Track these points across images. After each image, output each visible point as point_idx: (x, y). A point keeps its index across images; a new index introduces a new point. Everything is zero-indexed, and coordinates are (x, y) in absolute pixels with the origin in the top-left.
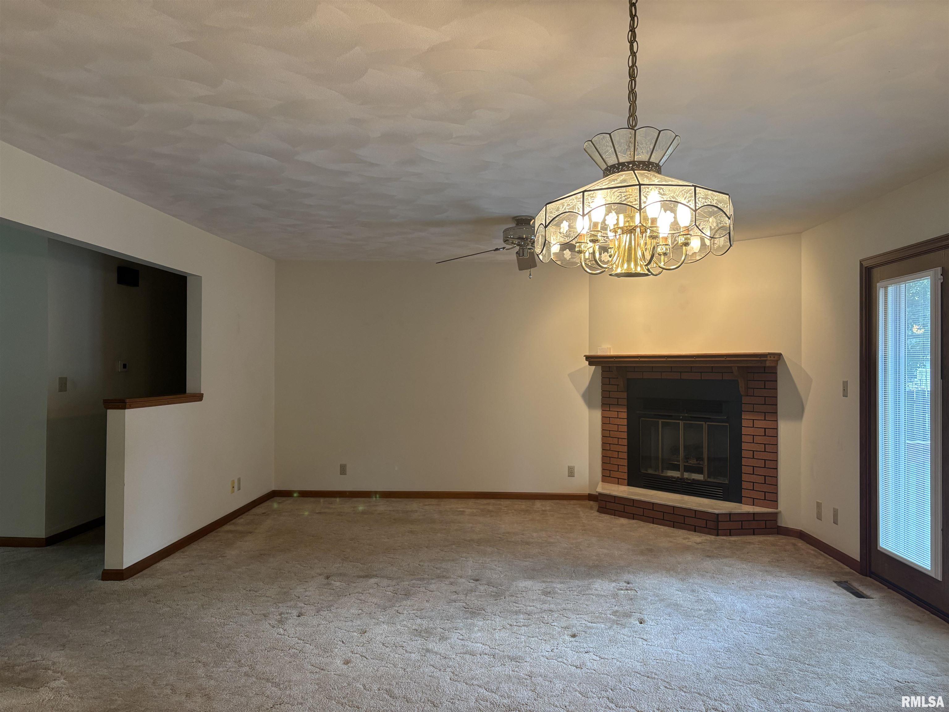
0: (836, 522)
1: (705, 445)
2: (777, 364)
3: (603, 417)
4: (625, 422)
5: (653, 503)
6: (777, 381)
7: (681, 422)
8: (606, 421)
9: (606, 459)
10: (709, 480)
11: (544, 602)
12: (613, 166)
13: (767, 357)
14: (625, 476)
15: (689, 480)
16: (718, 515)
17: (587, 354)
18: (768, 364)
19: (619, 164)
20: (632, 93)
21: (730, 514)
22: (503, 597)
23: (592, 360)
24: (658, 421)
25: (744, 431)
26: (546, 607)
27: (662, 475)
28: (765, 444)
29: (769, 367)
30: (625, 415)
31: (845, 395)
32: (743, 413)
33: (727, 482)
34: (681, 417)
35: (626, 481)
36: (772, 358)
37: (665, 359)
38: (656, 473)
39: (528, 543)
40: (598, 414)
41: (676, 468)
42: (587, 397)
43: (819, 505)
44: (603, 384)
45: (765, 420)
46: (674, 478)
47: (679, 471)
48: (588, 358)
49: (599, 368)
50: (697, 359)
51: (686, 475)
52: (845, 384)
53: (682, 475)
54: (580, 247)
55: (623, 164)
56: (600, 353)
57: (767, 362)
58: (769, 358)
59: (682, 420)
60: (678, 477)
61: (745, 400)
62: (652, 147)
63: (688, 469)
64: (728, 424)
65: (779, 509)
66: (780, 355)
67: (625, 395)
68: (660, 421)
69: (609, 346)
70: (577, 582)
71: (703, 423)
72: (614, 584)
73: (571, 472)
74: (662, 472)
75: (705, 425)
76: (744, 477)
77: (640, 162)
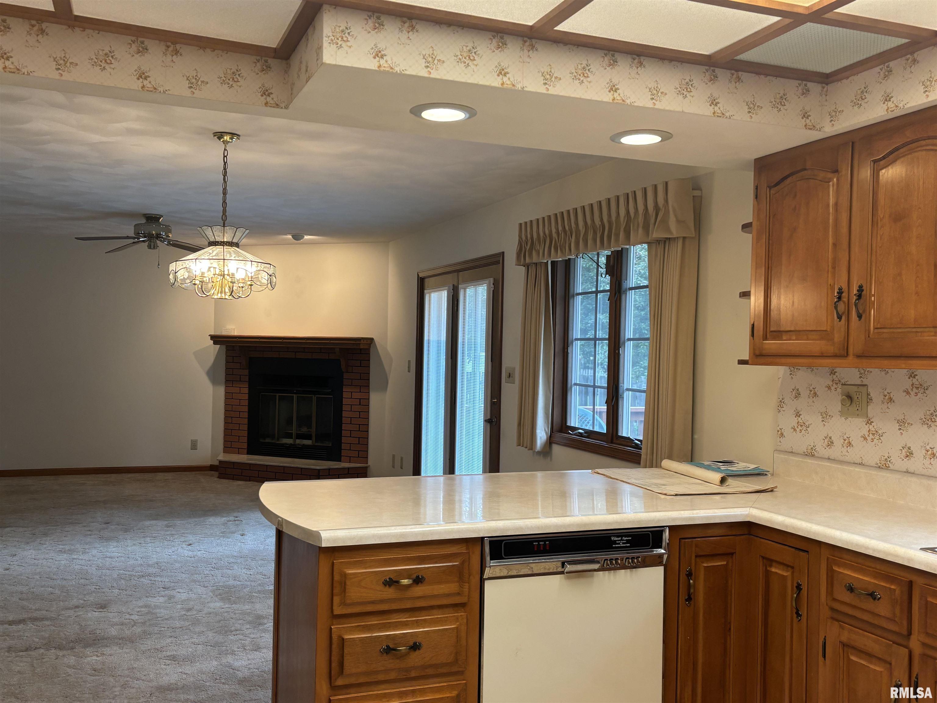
0: (402, 468)
1: (314, 414)
2: (370, 347)
3: (226, 393)
4: (246, 396)
5: (267, 465)
6: (369, 360)
7: (295, 395)
8: (228, 396)
9: (228, 432)
10: (316, 444)
11: (168, 531)
12: (213, 242)
13: (360, 341)
14: (245, 446)
15: (300, 445)
16: (319, 470)
17: (213, 333)
18: (362, 347)
19: (216, 242)
20: (224, 202)
21: (329, 469)
22: (132, 530)
23: (216, 339)
24: (276, 395)
25: (345, 401)
26: (168, 533)
27: (278, 442)
28: (360, 412)
29: (363, 349)
30: (246, 390)
31: (409, 371)
32: (344, 386)
33: (330, 445)
34: (295, 391)
35: (246, 451)
36: (365, 342)
37: (281, 341)
38: (273, 441)
39: (151, 501)
40: (221, 390)
41: (289, 436)
42: (212, 374)
43: (394, 456)
44: (227, 362)
45: (360, 392)
46: (287, 444)
47: (292, 438)
48: (213, 337)
49: (224, 347)
50: (307, 341)
51: (298, 441)
52: (409, 361)
53: (295, 441)
54: (195, 282)
55: (218, 242)
56: (224, 333)
57: (361, 345)
58: (362, 342)
59: (295, 393)
60: (291, 444)
61: (346, 376)
62: (233, 235)
63: (299, 436)
64: (332, 396)
65: (369, 464)
66: (372, 340)
67: (246, 372)
68: (278, 395)
69: (234, 327)
70: (193, 520)
71: (313, 396)
72: (225, 518)
73: (194, 445)
74: (278, 440)
75: (314, 398)
76: (344, 440)
77: (227, 242)
